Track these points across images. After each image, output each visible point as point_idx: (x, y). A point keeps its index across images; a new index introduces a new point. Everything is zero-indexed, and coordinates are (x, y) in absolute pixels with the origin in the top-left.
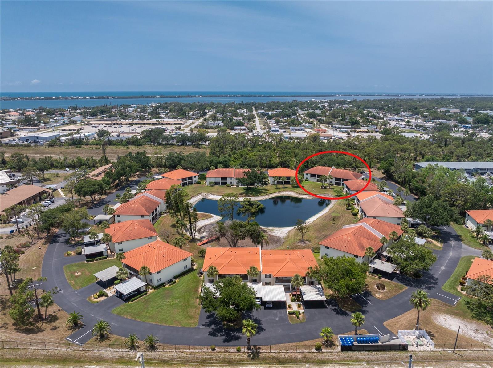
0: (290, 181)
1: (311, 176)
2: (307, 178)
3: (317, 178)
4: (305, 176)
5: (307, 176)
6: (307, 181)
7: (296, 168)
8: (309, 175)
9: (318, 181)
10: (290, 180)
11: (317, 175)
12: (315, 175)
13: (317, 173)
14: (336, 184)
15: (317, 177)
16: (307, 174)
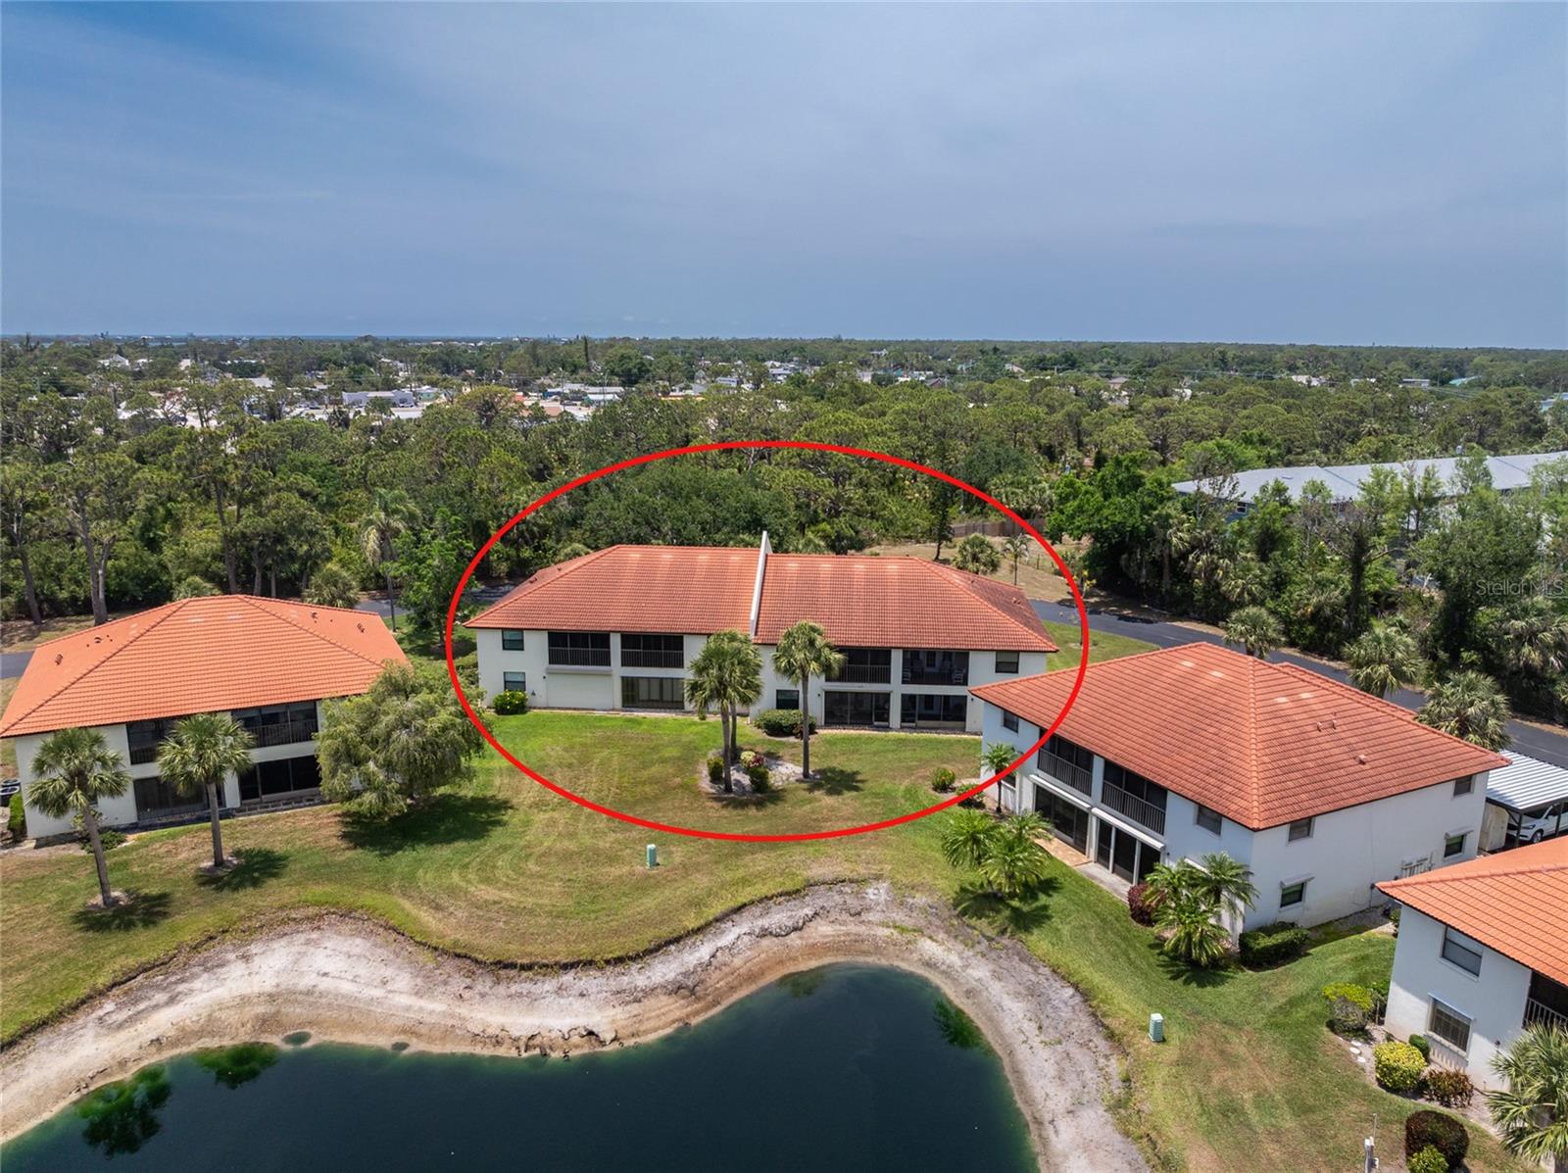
0: (311, 762)
1: (554, 659)
2: (514, 684)
3: (617, 669)
4: (492, 664)
5: (514, 662)
6: (520, 708)
7: (379, 585)
8: (537, 645)
9: (632, 696)
10: (319, 746)
11: (615, 642)
12: (601, 639)
13: (617, 616)
14: (840, 711)
15: (626, 661)
16: (513, 642)
